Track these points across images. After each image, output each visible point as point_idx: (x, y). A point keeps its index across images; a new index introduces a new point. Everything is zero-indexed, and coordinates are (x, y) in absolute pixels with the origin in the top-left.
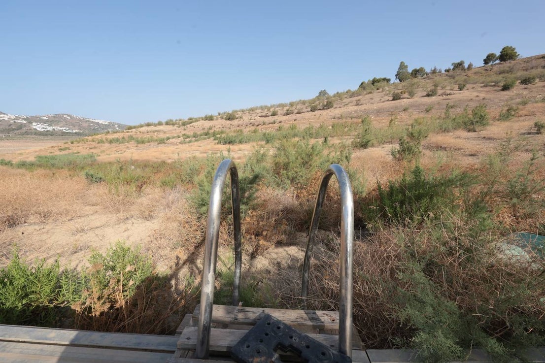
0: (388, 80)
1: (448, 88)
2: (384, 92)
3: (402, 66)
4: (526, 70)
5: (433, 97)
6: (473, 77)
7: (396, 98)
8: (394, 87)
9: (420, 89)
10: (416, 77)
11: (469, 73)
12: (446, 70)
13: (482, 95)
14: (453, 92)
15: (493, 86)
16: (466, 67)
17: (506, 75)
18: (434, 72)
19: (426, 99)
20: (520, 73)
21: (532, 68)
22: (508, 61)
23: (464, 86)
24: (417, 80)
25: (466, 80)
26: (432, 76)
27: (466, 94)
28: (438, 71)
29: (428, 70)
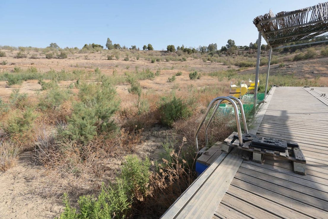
0: (102, 47)
1: (133, 58)
2: (102, 54)
3: (109, 41)
4: (156, 56)
5: (128, 61)
6: (140, 54)
7: (109, 58)
8: (106, 52)
9: (121, 56)
10: (116, 49)
11: (139, 52)
12: (129, 49)
13: (146, 64)
14: (135, 60)
15: (148, 60)
16: (137, 49)
17: (151, 56)
18: (124, 48)
19: (124, 62)
20: (155, 57)
21: (158, 55)
22: (151, 51)
23: (139, 58)
24: (117, 50)
25: (138, 55)
26: (124, 50)
27: (140, 62)
28: (126, 48)
29: (122, 46)
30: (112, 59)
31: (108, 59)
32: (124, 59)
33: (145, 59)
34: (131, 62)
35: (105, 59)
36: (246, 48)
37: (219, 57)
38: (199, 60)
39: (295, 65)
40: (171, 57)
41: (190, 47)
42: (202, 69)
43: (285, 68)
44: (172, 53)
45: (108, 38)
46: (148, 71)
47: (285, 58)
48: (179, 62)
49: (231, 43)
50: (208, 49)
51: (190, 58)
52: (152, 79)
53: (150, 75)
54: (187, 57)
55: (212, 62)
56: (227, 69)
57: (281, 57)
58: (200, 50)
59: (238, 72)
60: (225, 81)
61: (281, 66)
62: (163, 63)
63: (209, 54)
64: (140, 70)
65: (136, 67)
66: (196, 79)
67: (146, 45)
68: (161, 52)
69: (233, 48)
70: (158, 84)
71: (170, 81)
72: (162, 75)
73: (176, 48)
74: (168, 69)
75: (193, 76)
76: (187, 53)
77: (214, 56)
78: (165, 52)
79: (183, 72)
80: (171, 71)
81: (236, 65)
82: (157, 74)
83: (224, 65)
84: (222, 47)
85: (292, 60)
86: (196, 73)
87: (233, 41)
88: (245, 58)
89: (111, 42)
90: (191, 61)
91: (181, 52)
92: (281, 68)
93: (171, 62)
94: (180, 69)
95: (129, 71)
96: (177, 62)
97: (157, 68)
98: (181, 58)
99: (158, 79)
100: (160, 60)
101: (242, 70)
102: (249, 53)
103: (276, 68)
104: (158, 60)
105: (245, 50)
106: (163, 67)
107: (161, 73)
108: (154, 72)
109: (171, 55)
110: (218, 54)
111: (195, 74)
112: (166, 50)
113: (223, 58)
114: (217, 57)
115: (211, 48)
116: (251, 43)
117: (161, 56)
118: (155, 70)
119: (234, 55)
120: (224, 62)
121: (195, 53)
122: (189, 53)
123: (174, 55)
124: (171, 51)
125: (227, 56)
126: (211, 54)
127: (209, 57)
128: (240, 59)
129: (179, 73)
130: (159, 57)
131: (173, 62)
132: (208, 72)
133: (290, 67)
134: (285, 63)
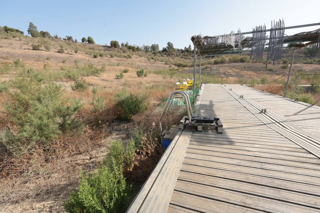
0: (22, 33)
1: (69, 50)
2: (21, 41)
3: (32, 26)
4: (99, 50)
5: (63, 54)
6: (79, 47)
7: (35, 48)
8: (30, 40)
9: (52, 47)
10: (45, 37)
11: (77, 45)
12: (63, 39)
13: (87, 58)
14: (73, 53)
15: (90, 54)
16: (74, 41)
17: (93, 50)
18: (56, 37)
19: (58, 54)
20: (97, 51)
21: (101, 50)
22: (92, 44)
23: (77, 51)
24: (46, 39)
25: (76, 48)
26: (56, 40)
27: (79, 56)
28: (59, 38)
29: (52, 35)
30: (39, 50)
31: (33, 49)
32: (57, 51)
33: (85, 53)
34: (67, 55)
35: (29, 49)
36: (182, 51)
37: (161, 57)
38: (144, 58)
39: (215, 67)
40: (116, 53)
41: (134, 45)
42: (147, 67)
43: (209, 69)
44: (116, 49)
45: (31, 23)
46: (91, 66)
47: (208, 62)
48: (124, 59)
49: (170, 45)
50: (151, 48)
51: (135, 56)
52: (97, 76)
53: (95, 71)
54: (133, 55)
55: (155, 60)
56: (169, 68)
57: (206, 60)
58: (144, 49)
59: (177, 71)
60: (168, 79)
61: (206, 68)
62: (107, 59)
63: (152, 53)
64: (81, 65)
65: (75, 62)
66: (143, 77)
67: (86, 38)
68: (103, 46)
69: (172, 50)
70: (105, 80)
71: (118, 78)
72: (107, 72)
73: (120, 44)
74: (113, 65)
75: (140, 74)
76: (131, 50)
77: (157, 56)
78: (109, 47)
79: (130, 69)
80: (117, 67)
81: (175, 65)
82: (103, 70)
83: (166, 64)
84: (163, 48)
85: (213, 64)
86: (143, 70)
87: (172, 44)
88: (182, 59)
89: (35, 27)
90: (136, 59)
91: (126, 49)
92: (207, 70)
93: (115, 57)
94: (126, 66)
95: (67, 66)
96: (122, 59)
97: (101, 63)
98: (125, 54)
99: (104, 76)
100: (104, 56)
101: (181, 69)
102: (185, 56)
103: (203, 69)
104: (101, 55)
105: (182, 52)
106: (108, 63)
107: (107, 69)
108: (99, 68)
109: (115, 51)
110: (160, 54)
111: (142, 72)
112: (110, 45)
113: (165, 58)
114: (160, 57)
115: (154, 48)
116: (185, 47)
117: (104, 51)
118: (99, 65)
119: (173, 56)
120: (166, 62)
121: (140, 51)
122: (133, 50)
123: (118, 52)
124: (115, 47)
125: (167, 56)
126: (154, 53)
127: (153, 56)
128: (178, 60)
129: (126, 70)
130: (102, 52)
131: (118, 58)
132: (153, 70)
133: (212, 69)
134: (209, 66)
